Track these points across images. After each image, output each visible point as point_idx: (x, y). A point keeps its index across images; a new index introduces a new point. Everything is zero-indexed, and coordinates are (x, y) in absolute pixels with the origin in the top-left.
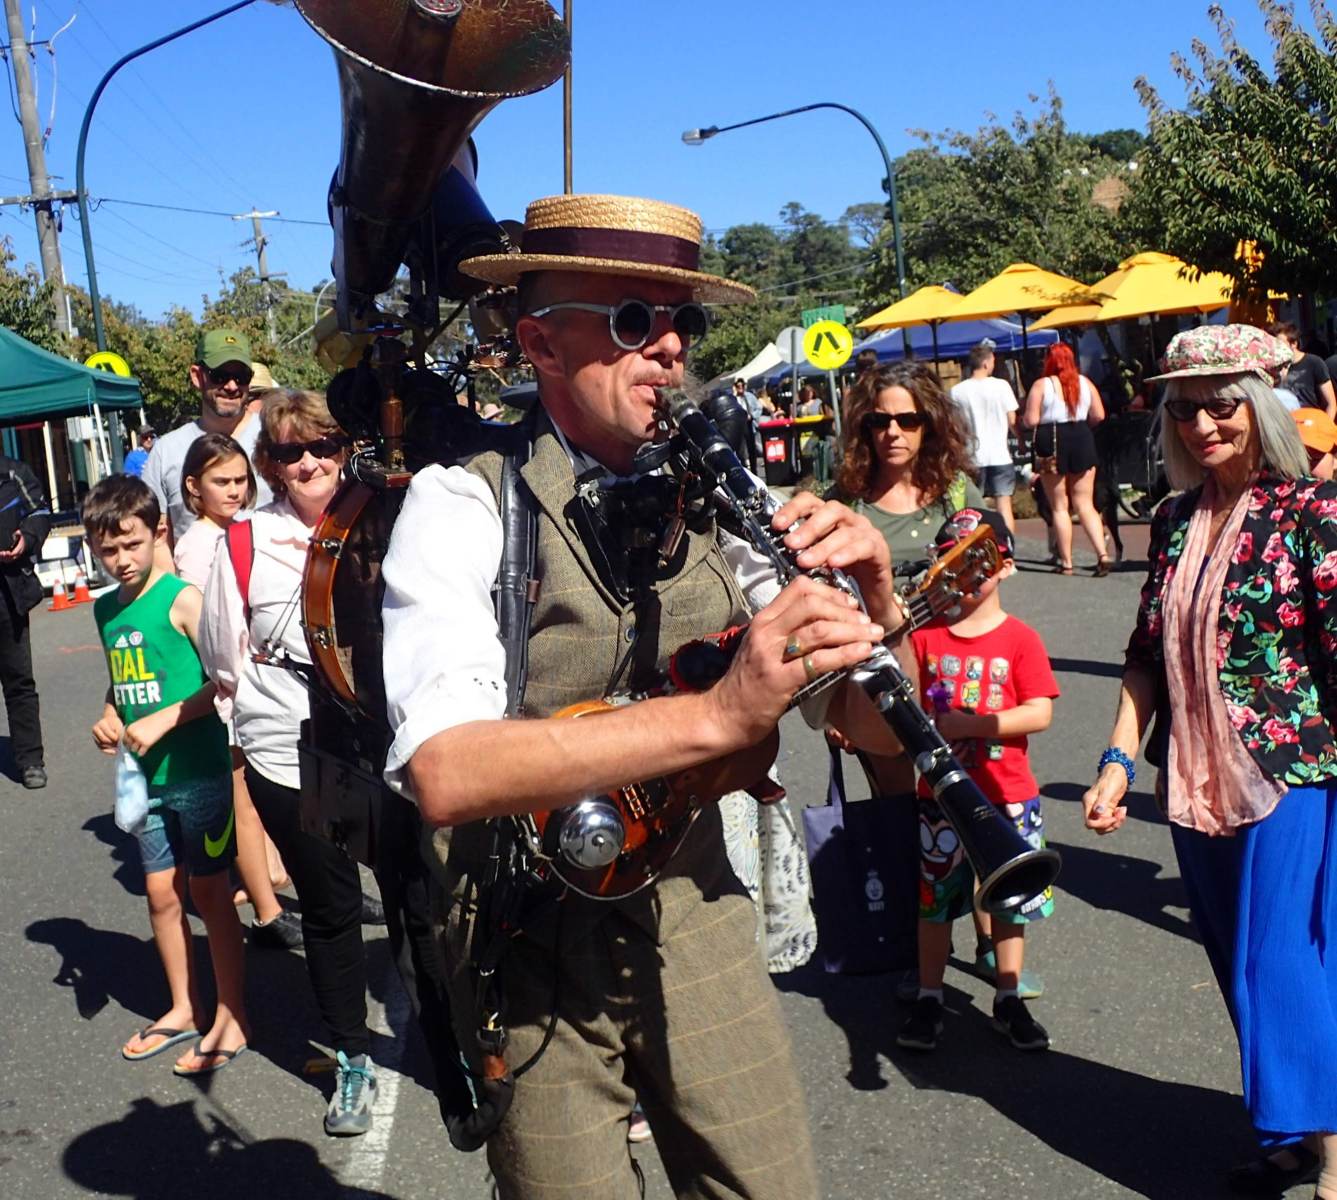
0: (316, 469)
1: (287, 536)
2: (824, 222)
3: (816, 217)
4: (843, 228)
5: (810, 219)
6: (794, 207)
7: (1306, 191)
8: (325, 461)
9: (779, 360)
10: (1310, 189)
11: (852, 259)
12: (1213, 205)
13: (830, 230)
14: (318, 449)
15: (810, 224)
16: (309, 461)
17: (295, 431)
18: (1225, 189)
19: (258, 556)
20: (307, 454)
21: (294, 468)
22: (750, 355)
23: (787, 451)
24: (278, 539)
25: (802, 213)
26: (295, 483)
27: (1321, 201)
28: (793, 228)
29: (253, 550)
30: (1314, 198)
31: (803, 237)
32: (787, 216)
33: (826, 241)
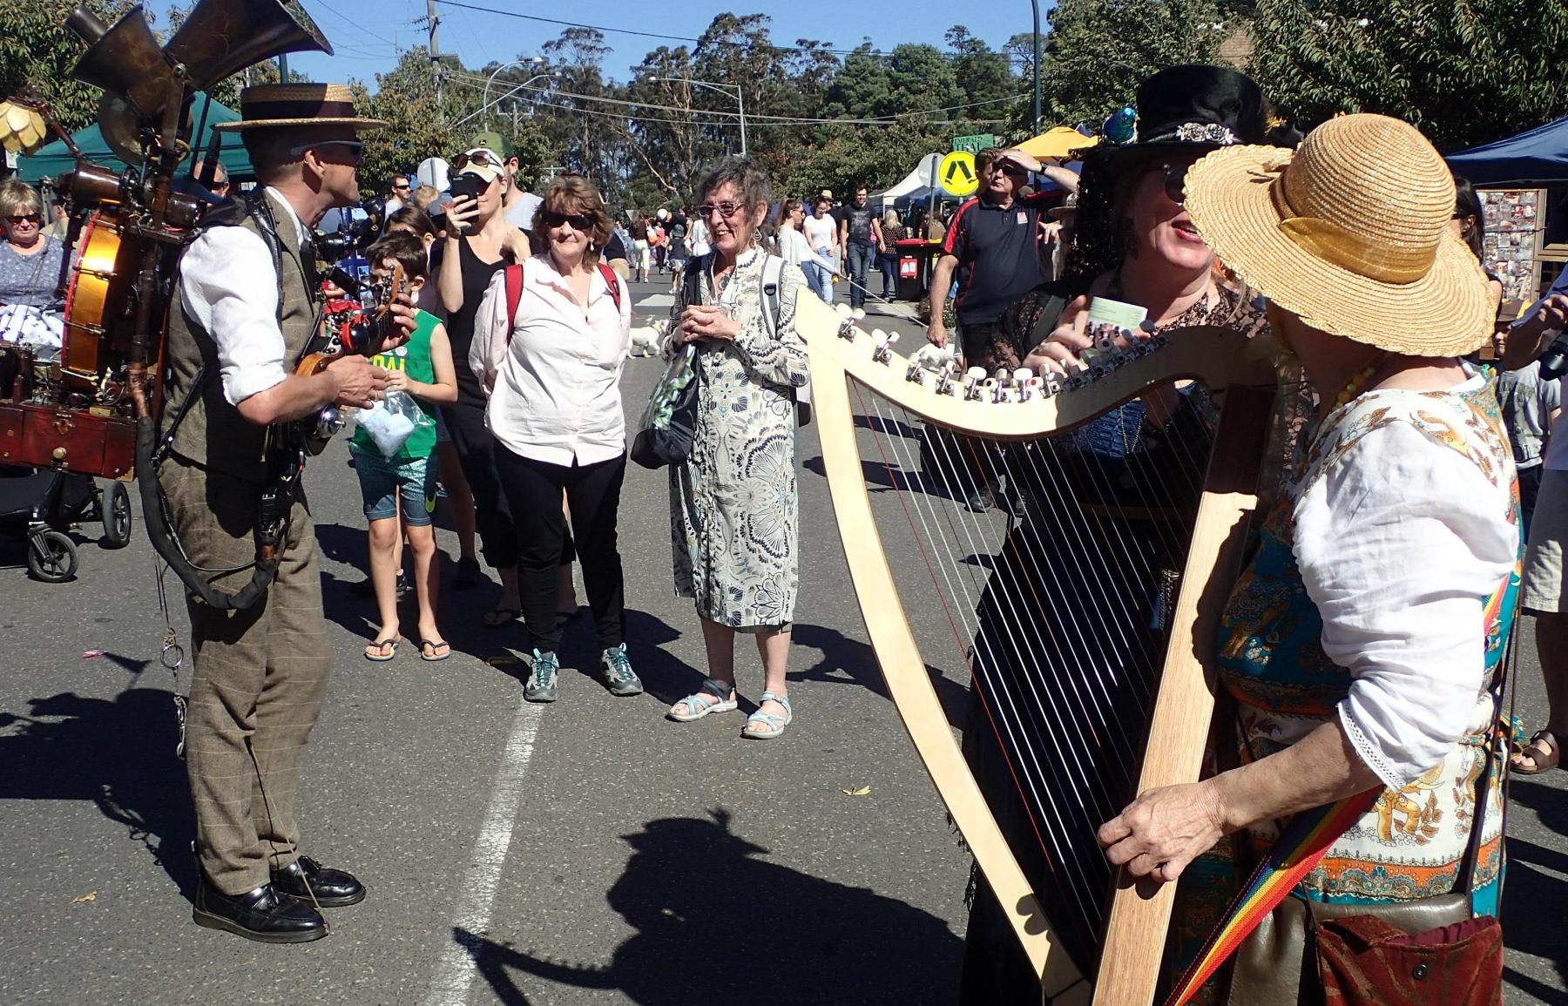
0: (570, 235)
1: (549, 281)
2: (988, 49)
3: (981, 43)
4: (1005, 56)
5: (975, 44)
6: (960, 30)
7: (1389, 71)
8: (578, 233)
9: (921, 185)
10: (1393, 70)
11: (1010, 88)
12: (1308, 78)
13: (993, 57)
14: (576, 222)
15: (974, 49)
16: (567, 228)
17: (561, 205)
18: (1321, 64)
19: (525, 291)
20: (567, 223)
21: (556, 231)
22: (901, 175)
23: (920, 269)
24: (540, 280)
25: (967, 38)
26: (555, 242)
27: (1403, 81)
28: (955, 50)
29: (522, 287)
30: (1397, 78)
31: (966, 64)
32: (953, 40)
33: (988, 68)
